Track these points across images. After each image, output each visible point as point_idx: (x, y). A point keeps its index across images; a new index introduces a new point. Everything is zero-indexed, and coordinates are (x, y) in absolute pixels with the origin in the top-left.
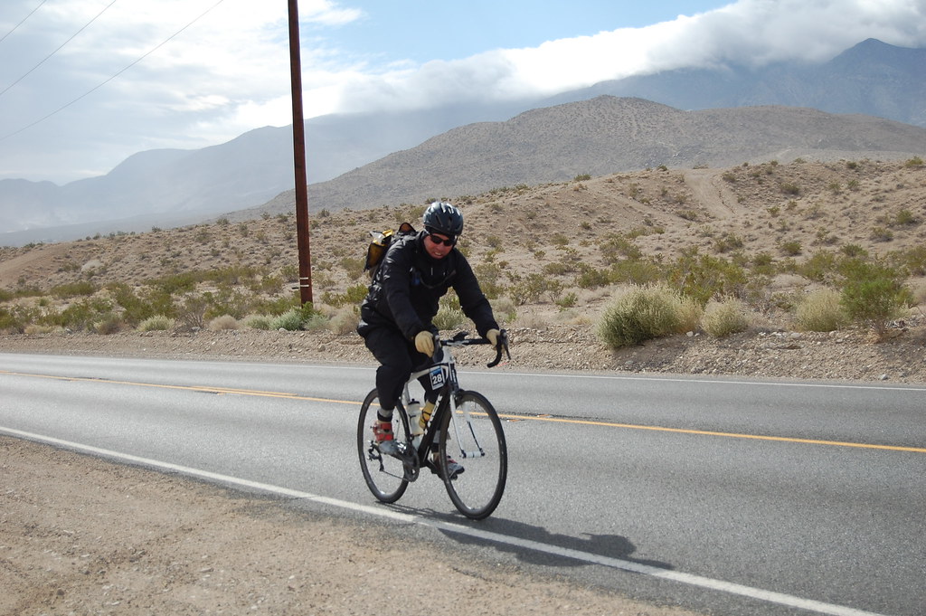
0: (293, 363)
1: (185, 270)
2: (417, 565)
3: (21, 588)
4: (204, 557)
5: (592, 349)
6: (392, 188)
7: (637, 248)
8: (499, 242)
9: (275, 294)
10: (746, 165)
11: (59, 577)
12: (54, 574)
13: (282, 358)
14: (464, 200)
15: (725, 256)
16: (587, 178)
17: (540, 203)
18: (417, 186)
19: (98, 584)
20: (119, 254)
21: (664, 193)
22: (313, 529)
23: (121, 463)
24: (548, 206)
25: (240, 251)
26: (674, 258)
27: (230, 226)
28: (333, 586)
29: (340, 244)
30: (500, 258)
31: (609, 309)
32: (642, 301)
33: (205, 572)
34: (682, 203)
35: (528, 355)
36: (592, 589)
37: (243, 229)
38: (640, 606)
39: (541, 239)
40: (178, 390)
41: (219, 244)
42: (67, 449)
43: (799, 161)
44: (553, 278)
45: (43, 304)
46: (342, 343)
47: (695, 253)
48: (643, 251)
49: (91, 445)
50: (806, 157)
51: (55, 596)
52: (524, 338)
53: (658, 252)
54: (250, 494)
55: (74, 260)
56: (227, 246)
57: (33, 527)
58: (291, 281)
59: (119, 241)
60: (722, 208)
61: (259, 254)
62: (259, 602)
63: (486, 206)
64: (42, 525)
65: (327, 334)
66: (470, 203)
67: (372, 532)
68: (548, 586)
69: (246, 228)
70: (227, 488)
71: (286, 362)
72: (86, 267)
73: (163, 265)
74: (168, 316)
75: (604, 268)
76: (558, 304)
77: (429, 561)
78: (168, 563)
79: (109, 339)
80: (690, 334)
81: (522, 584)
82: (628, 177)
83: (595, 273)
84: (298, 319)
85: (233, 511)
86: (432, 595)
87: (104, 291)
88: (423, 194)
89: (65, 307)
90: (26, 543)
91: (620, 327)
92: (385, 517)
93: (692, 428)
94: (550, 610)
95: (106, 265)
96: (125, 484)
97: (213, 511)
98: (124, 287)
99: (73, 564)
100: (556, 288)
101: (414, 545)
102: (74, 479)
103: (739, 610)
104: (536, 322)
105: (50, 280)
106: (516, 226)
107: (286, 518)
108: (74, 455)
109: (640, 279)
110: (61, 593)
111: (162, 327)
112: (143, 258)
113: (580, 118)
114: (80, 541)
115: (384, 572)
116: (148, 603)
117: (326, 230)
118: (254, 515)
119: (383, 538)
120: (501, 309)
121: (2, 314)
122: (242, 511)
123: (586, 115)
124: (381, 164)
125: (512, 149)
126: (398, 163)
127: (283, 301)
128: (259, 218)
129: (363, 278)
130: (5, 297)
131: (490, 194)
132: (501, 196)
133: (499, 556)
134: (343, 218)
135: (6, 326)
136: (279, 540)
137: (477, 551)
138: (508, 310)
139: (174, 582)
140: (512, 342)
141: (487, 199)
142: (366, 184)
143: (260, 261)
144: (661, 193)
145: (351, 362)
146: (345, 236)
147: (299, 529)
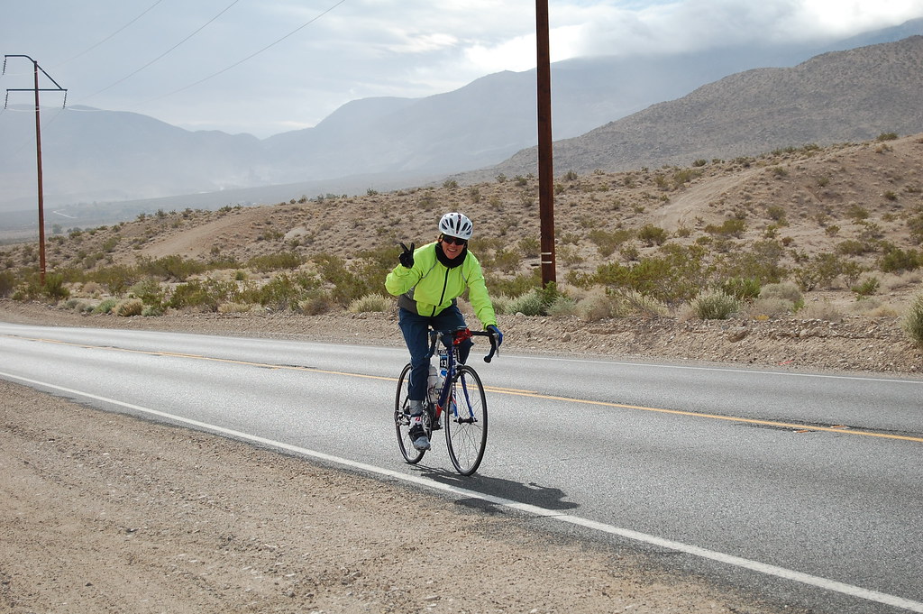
0: (535, 354)
2: (685, 602)
4: (429, 582)
5: (897, 347)
6: (652, 147)
8: (782, 213)
9: (511, 272)
11: (259, 599)
12: (255, 596)
13: (519, 348)
14: (741, 162)
16: (893, 137)
17: (834, 167)
18: (683, 144)
19: (305, 609)
20: (326, 221)
22: (560, 554)
23: (331, 468)
24: (843, 170)
27: (458, 190)
29: (589, 213)
30: (783, 233)
31: (920, 299)
33: (430, 600)
35: (818, 352)
37: (474, 193)
39: (834, 211)
42: (268, 449)
44: (849, 259)
45: (240, 277)
46: (591, 332)
49: (297, 445)
52: (814, 331)
55: (276, 227)
57: (229, 539)
58: (530, 256)
59: (328, 205)
61: (492, 223)
63: (768, 170)
64: (241, 536)
65: (574, 321)
66: (747, 166)
67: (630, 561)
69: (477, 192)
70: (456, 501)
71: (524, 354)
72: (289, 236)
73: (379, 235)
75: (911, 248)
76: (855, 291)
77: (699, 599)
78: (387, 588)
79: (316, 320)
83: (900, 253)
84: (538, 302)
85: (464, 529)
87: (310, 264)
88: (690, 155)
89: (266, 282)
90: (222, 557)
92: (646, 543)
95: (313, 233)
96: (336, 492)
97: (439, 528)
98: (333, 259)
99: (276, 584)
101: (680, 578)
102: (276, 484)
104: (828, 313)
105: (248, 250)
106: (804, 195)
107: (527, 540)
108: (276, 456)
111: (377, 308)
112: (357, 226)
113: (886, 64)
114: (283, 558)
115: (644, 610)
117: (573, 196)
118: (488, 535)
119: (644, 568)
120: (785, 296)
121: (191, 288)
122: (474, 529)
123: (893, 60)
124: (640, 118)
125: (800, 100)
126: (661, 117)
127: (520, 280)
128: (493, 181)
129: (616, 255)
130: (196, 269)
131: (772, 156)
132: (786, 158)
133: (787, 596)
134: (592, 182)
135: (198, 303)
136: (519, 566)
137: (758, 589)
138: (794, 297)
139: (394, 611)
140: (798, 336)
141: (768, 162)
142: (621, 141)
143: (491, 234)
145: (602, 354)
146: (595, 204)
147: (542, 553)
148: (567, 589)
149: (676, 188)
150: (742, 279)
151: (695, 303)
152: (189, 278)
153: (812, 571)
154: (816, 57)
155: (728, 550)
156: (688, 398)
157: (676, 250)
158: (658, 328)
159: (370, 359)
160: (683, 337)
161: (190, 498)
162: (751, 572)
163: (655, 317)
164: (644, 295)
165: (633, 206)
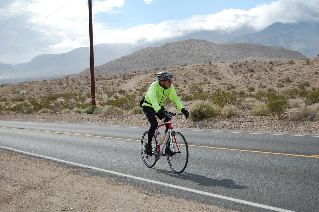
0: (90, 124)
1: (54, 94)
2: (128, 190)
4: (58, 187)
6: (122, 68)
7: (202, 89)
9: (83, 102)
10: (237, 62)
11: (10, 193)
12: (9, 193)
13: (85, 123)
15: (230, 91)
16: (185, 65)
18: (130, 67)
19: (23, 196)
20: (32, 88)
21: (211, 71)
22: (94, 178)
23: (32, 156)
25: (72, 88)
26: (213, 92)
27: (69, 80)
28: (100, 197)
29: (105, 86)
31: (192, 108)
32: (203, 106)
33: (58, 192)
34: (216, 74)
36: (185, 199)
37: (73, 80)
38: (200, 204)
40: (51, 133)
41: (65, 85)
42: (14, 152)
43: (254, 61)
45: (7, 104)
46: (105, 118)
47: (220, 90)
48: (203, 89)
49: (22, 150)
50: (256, 60)
51: (9, 200)
53: (208, 90)
54: (74, 167)
55: (18, 90)
56: (68, 86)
57: (2, 177)
58: (89, 98)
59: (32, 84)
60: (229, 76)
61: (78, 88)
62: (76, 202)
63: (153, 74)
64: (6, 176)
65: (100, 115)
66: (147, 73)
67: (113, 180)
68: (170, 198)
69: (74, 80)
70: (66, 165)
71: (87, 124)
72: (21, 92)
73: (47, 92)
74: (48, 109)
75: (190, 95)
77: (132, 189)
78: (47, 189)
79: (29, 116)
80: (218, 116)
81: (162, 197)
82: (199, 65)
83: (187, 96)
84: (91, 110)
85: (68, 173)
86: (133, 200)
87: (27, 100)
88: (132, 70)
89: (14, 105)
91: (195, 114)
92: (118, 175)
93: (218, 147)
94: (171, 205)
95: (28, 92)
96: (33, 163)
97: (61, 172)
98: (34, 99)
99: (15, 189)
101: (127, 184)
102: (16, 161)
103: (232, 206)
105: (10, 96)
107: (85, 175)
108: (16, 153)
109: (202, 98)
110: (11, 199)
111: (46, 112)
112: (40, 89)
113: (184, 46)
114: (18, 182)
115: (117, 193)
116: (40, 202)
117: (100, 81)
118: (75, 174)
119: (117, 182)
122: (71, 172)
123: (185, 45)
124: (119, 60)
125: (161, 56)
126: (124, 60)
127: (86, 104)
128: (78, 77)
129: (112, 97)
131: (154, 70)
133: (155, 188)
134: (106, 77)
136: (83, 182)
137: (147, 186)
139: (48, 195)
141: (153, 72)
142: (114, 66)
143: (79, 91)
144: (209, 71)
145: (108, 124)
146: (106, 83)
147: (89, 178)
149: (128, 79)
151: (133, 110)
153: (162, 181)
154: (166, 44)
155: (140, 176)
156: (130, 135)
157: (128, 96)
158: (123, 117)
160: (130, 119)
162: (146, 182)
163: (122, 114)
164: (119, 108)
165: (117, 84)
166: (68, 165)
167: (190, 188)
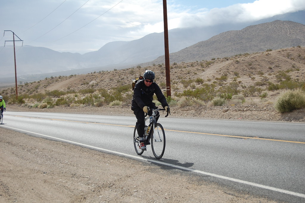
1: (126, 84)
2: (211, 190)
3: (71, 196)
4: (135, 186)
5: (273, 113)
6: (199, 55)
7: (289, 76)
8: (238, 74)
11: (84, 192)
12: (82, 191)
14: (226, 59)
16: (271, 50)
17: (253, 60)
18: (208, 54)
19: (98, 195)
20: (102, 79)
21: (300, 56)
22: (173, 177)
23: (105, 153)
24: (256, 61)
26: (303, 80)
27: (141, 69)
28: (181, 198)
29: (180, 75)
30: (239, 80)
31: (280, 99)
32: (292, 96)
33: (135, 192)
35: (250, 115)
36: (276, 201)
39: (254, 73)
42: (86, 147)
44: (258, 87)
45: (76, 96)
46: (182, 110)
48: (292, 77)
49: (94, 146)
51: (83, 199)
52: (248, 109)
53: (297, 78)
54: (150, 164)
55: (87, 81)
57: (74, 175)
58: (163, 88)
59: (102, 74)
63: (234, 61)
64: (78, 174)
65: (176, 107)
66: (227, 60)
67: (195, 178)
68: (259, 199)
70: (142, 162)
72: (91, 83)
73: (118, 82)
74: (120, 101)
75: (277, 83)
76: (260, 96)
77: (215, 189)
78: (122, 188)
79: (99, 108)
81: (250, 198)
82: (286, 50)
83: (274, 85)
85: (145, 170)
87: (97, 92)
88: (210, 57)
89: (84, 97)
90: (72, 180)
91: (284, 105)
92: (199, 173)
95: (98, 82)
96: (106, 160)
97: (137, 170)
98: (104, 90)
99: (89, 188)
100: (259, 91)
101: (210, 183)
102: (88, 158)
104: (253, 103)
105: (79, 88)
106: (244, 68)
107: (164, 173)
108: (88, 149)
109: (291, 87)
110: (85, 198)
111: (118, 104)
112: (111, 80)
113: (268, 29)
114: (91, 180)
115: (199, 193)
117: (176, 70)
118: (152, 172)
119: (199, 181)
120: (239, 98)
121: (62, 100)
122: (148, 170)
123: (270, 27)
124: (195, 46)
125: (243, 40)
126: (202, 46)
128: (151, 66)
129: (189, 87)
130: (63, 94)
131: (235, 57)
132: (239, 57)
133: (241, 188)
134: (181, 66)
135: (63, 104)
136: (161, 181)
137: (233, 186)
138: (242, 99)
139: (124, 195)
140: (243, 110)
141: (234, 58)
142: (190, 53)
144: (298, 56)
145: (185, 117)
146: (182, 72)
147: (168, 177)
148: (176, 188)
149: (206, 67)
150: (227, 94)
151: (212, 101)
152: (61, 97)
153: (249, 181)
154: (248, 27)
155: (224, 174)
156: (211, 129)
157: (207, 85)
158: (202, 109)
159: (116, 120)
160: (209, 111)
161: (62, 162)
162: (231, 181)
163: (201, 106)
164: (197, 99)
165: (194, 72)
166: (144, 162)
167: (281, 189)
